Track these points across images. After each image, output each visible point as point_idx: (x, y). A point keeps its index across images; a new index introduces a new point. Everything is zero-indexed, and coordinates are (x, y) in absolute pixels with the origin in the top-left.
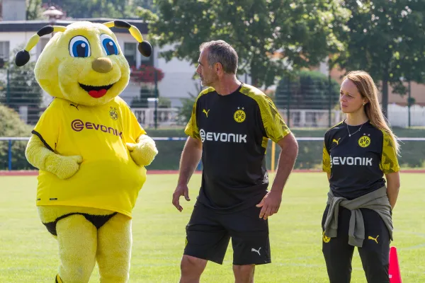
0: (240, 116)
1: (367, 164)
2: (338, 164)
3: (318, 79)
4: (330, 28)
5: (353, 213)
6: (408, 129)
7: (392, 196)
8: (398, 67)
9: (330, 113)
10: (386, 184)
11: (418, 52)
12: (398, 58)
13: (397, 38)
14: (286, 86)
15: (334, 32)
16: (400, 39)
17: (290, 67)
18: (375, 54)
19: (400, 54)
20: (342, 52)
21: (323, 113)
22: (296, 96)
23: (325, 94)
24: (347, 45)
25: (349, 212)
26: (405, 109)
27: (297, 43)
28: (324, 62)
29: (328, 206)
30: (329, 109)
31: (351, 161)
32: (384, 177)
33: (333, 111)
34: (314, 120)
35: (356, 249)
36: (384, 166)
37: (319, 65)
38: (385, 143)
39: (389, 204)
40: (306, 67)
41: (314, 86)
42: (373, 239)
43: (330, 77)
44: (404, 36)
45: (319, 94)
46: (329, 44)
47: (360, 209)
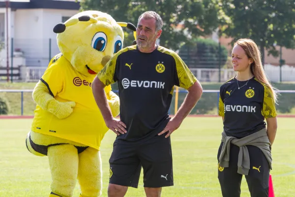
0: (160, 68)
1: (251, 111)
2: (230, 110)
3: (211, 45)
4: (220, 6)
5: (241, 148)
6: (280, 84)
7: (271, 135)
8: (272, 35)
9: (220, 71)
10: (266, 126)
11: (288, 25)
12: (272, 29)
13: (271, 14)
14: (186, 50)
15: (223, 9)
16: (274, 15)
17: (189, 36)
18: (254, 26)
19: (274, 26)
20: (229, 25)
21: (214, 71)
22: (194, 58)
23: (216, 57)
24: (233, 19)
25: (238, 148)
26: (278, 68)
27: (195, 17)
28: (215, 31)
29: (222, 143)
30: (219, 68)
31: (240, 108)
32: (265, 121)
33: (222, 69)
34: (208, 76)
35: (244, 176)
36: (265, 112)
37: (212, 34)
38: (266, 95)
39: (268, 142)
40: (202, 35)
41: (208, 51)
42: (256, 168)
43: (220, 43)
44: (277, 12)
45: (212, 56)
46: (219, 18)
47: (247, 146)
